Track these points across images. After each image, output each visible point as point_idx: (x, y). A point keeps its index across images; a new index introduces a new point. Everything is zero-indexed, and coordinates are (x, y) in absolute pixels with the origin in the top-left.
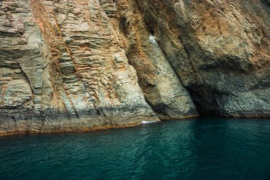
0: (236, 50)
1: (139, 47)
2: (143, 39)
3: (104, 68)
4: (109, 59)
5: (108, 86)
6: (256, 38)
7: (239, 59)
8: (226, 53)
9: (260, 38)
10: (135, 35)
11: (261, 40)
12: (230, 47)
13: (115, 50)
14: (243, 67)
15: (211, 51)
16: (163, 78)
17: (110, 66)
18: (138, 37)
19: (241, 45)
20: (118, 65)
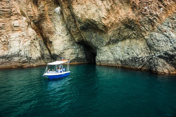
0: (94, 14)
1: (47, 15)
2: (50, 10)
3: (4, 31)
4: (8, 25)
5: (5, 43)
6: (108, 5)
7: (96, 22)
8: (87, 17)
9: (110, 5)
10: (43, 7)
11: (111, 6)
12: (89, 12)
13: (15, 18)
14: (100, 27)
15: (80, 16)
16: (58, 37)
17: (9, 29)
18: (46, 8)
19: (96, 11)
20: (15, 29)
